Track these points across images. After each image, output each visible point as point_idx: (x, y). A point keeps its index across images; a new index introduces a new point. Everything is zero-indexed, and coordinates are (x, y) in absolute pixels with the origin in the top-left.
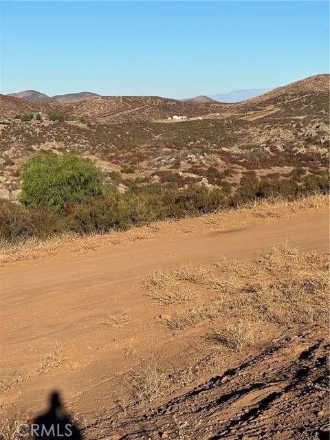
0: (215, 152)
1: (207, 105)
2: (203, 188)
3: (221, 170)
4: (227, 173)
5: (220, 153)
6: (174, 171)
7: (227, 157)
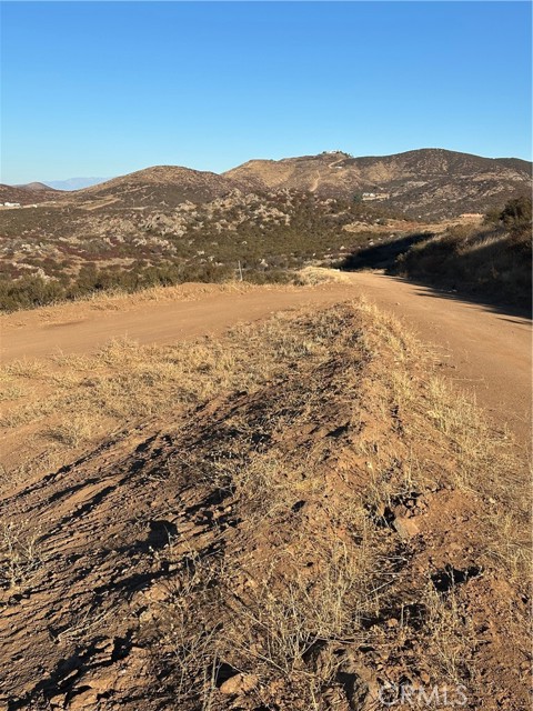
0: (52, 242)
1: (43, 193)
2: (39, 279)
3: (58, 261)
4: (65, 264)
5: (57, 243)
6: (7, 262)
7: (65, 247)
